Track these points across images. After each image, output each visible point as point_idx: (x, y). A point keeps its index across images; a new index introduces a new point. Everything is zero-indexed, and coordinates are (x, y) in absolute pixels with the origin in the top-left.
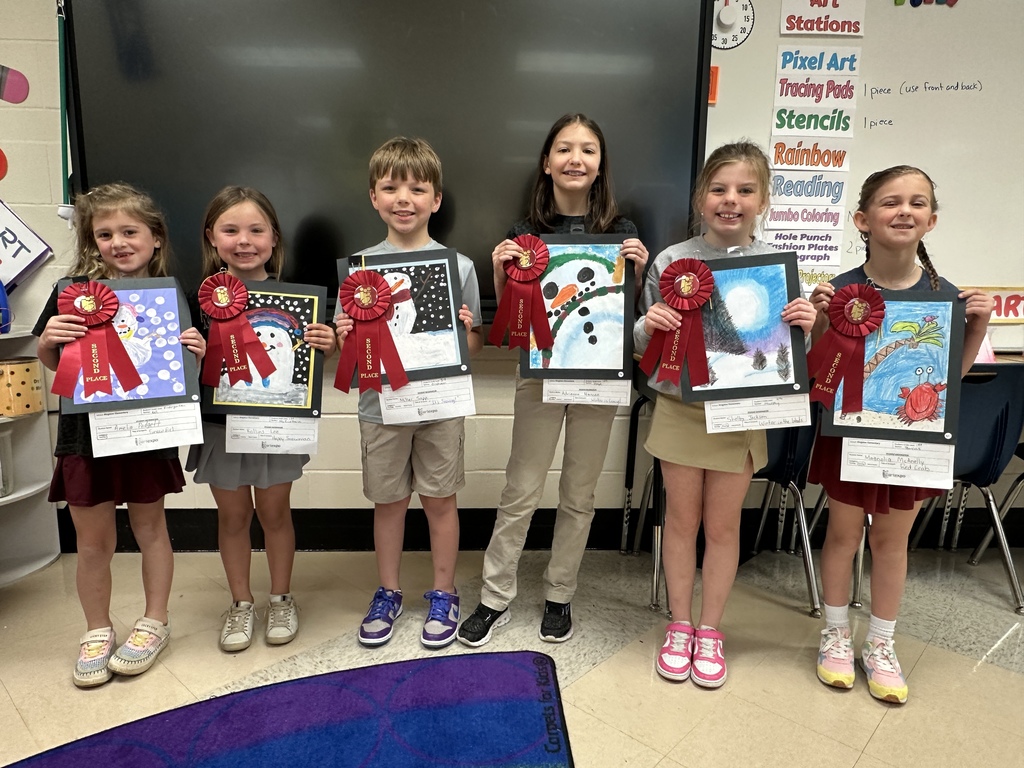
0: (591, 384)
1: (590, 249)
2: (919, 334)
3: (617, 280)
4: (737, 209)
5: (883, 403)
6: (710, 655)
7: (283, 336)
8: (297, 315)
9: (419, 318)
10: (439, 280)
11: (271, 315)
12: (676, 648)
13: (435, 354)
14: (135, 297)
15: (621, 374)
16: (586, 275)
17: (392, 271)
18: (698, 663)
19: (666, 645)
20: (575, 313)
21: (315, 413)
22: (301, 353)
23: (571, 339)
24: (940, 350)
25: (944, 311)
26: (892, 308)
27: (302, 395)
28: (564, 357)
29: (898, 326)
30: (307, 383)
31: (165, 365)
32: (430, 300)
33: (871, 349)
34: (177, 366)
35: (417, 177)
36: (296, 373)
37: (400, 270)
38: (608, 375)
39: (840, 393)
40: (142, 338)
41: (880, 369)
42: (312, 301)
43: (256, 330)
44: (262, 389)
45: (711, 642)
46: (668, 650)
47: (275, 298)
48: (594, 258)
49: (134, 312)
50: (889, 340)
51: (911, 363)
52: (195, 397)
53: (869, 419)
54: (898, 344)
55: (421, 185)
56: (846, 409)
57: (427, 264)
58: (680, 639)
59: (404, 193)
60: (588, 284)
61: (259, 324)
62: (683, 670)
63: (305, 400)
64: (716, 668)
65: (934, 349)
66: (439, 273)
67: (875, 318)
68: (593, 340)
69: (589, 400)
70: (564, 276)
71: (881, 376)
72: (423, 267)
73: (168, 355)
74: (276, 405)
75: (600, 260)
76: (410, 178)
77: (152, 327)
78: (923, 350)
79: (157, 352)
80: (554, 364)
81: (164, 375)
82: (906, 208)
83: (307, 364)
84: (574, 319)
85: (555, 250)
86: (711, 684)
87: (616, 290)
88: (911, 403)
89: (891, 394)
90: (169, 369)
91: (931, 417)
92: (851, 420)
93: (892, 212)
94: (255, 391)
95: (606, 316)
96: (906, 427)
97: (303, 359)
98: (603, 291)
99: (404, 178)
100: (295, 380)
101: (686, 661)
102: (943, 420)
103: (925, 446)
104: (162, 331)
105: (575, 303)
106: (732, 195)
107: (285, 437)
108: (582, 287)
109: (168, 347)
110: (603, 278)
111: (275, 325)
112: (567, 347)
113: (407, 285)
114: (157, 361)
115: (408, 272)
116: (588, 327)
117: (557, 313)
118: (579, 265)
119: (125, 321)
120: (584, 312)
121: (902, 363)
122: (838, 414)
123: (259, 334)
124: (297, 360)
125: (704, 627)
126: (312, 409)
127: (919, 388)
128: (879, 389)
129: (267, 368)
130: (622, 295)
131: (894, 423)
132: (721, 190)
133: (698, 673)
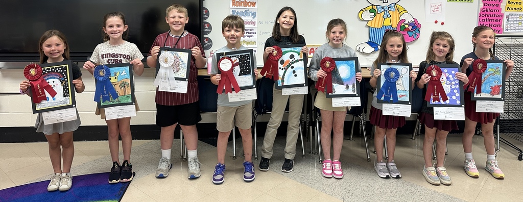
0: (296, 88)
1: (292, 49)
2: (495, 72)
3: (301, 57)
4: (339, 38)
5: (486, 91)
6: (338, 169)
7: (57, 81)
8: (61, 73)
9: (241, 71)
10: (247, 59)
11: (52, 75)
12: (328, 168)
13: (246, 82)
14: (446, 70)
15: (305, 85)
16: (292, 56)
17: (233, 57)
18: (335, 172)
19: (324, 167)
20: (290, 68)
21: (74, 106)
22: (65, 86)
23: (289, 76)
24: (500, 76)
25: (501, 65)
26: (489, 65)
27: (68, 100)
28: (288, 81)
29: (490, 70)
30: (69, 96)
31: (454, 94)
32: (244, 65)
33: (483, 76)
34: (458, 95)
35: (237, 27)
36: (64, 93)
37: (235, 56)
38: (301, 85)
39: (476, 88)
40: (448, 84)
41: (485, 81)
42: (66, 67)
43: (47, 81)
44: (53, 101)
45: (338, 165)
46: (325, 169)
47: (52, 68)
48: (294, 51)
49: (446, 75)
50: (488, 74)
51: (493, 80)
52: (463, 106)
53: (483, 95)
54: (490, 75)
55: (238, 29)
56: (477, 93)
57: (244, 54)
58: (328, 165)
59: (233, 32)
60: (293, 59)
61: (48, 79)
62: (331, 174)
63: (69, 101)
64: (340, 173)
65: (499, 76)
66: (247, 57)
67: (485, 67)
68: (296, 76)
69: (296, 93)
70: (286, 57)
71: (486, 83)
72: (243, 55)
73: (455, 91)
74: (59, 106)
75: (296, 52)
76: (235, 28)
77: (450, 81)
78: (496, 76)
79: (452, 90)
80: (285, 84)
81: (454, 97)
82: (489, 39)
83: (68, 89)
84: (290, 70)
85: (283, 50)
86: (340, 177)
87: (301, 60)
88: (493, 90)
89: (488, 89)
90: (455, 96)
91: (498, 94)
92: (478, 96)
93: (484, 39)
94: (51, 103)
95: (298, 68)
96: (492, 97)
97: (66, 88)
98: (297, 61)
99: (233, 28)
100: (65, 96)
101: (331, 171)
102: (501, 95)
103: (497, 102)
104: (453, 83)
105: (289, 65)
106: (338, 34)
107: (64, 116)
108: (291, 60)
109: (455, 88)
110: (297, 57)
111: (54, 78)
112: (288, 78)
113: (238, 61)
114: (452, 93)
115: (238, 57)
116: (294, 72)
117: (285, 68)
118: (290, 54)
119: (443, 78)
120: (292, 67)
121: (491, 80)
122: (475, 94)
123: (49, 82)
124: (64, 89)
125: (335, 161)
126: (73, 105)
127: (495, 86)
128: (485, 87)
129: (53, 94)
130: (303, 61)
131: (489, 96)
132: (334, 33)
133: (335, 174)
